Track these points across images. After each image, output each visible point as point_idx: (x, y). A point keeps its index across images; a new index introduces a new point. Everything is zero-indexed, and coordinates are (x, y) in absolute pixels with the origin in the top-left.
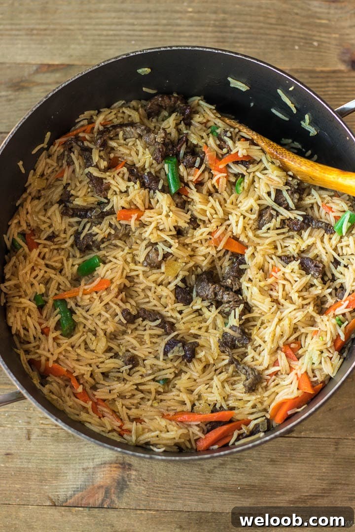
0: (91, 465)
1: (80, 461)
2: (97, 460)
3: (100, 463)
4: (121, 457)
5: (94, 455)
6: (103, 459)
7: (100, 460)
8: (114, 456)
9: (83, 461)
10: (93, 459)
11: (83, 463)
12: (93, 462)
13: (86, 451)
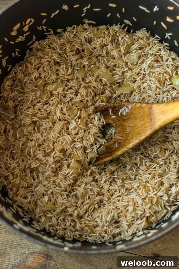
0: (27, 252)
1: (20, 248)
2: (31, 249)
3: (32, 252)
4: (46, 250)
5: (30, 246)
6: (35, 250)
7: (33, 250)
8: (43, 249)
9: (22, 248)
10: (29, 248)
11: (22, 250)
12: (28, 250)
13: (25, 242)
